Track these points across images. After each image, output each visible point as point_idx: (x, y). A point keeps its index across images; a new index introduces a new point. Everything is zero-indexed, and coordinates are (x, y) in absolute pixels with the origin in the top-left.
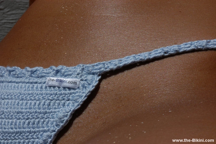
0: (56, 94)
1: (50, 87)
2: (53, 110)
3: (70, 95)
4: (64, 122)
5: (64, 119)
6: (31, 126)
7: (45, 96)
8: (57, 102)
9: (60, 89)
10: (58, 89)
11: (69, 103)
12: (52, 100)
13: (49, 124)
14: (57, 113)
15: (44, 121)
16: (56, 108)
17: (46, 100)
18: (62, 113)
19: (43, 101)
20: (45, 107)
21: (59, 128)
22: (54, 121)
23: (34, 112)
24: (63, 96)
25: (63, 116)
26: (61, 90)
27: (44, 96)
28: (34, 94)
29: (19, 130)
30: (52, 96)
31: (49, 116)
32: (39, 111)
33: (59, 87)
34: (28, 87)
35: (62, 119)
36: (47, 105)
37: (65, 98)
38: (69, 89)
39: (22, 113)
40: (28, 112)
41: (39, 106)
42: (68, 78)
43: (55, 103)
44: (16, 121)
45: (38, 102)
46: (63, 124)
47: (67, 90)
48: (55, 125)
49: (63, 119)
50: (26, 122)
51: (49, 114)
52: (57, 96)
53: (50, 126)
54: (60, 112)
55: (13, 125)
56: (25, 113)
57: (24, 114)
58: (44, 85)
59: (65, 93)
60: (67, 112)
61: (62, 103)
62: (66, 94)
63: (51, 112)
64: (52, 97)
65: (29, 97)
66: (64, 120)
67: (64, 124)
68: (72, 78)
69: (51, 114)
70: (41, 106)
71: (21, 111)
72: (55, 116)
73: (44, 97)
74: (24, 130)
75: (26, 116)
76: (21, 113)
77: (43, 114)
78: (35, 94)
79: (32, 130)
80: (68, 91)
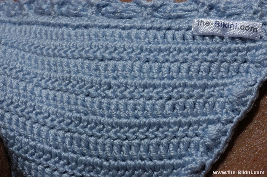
0: (219, 51)
1: (203, 36)
2: (220, 82)
3: (247, 53)
4: (248, 103)
5: (247, 97)
6: (179, 112)
7: (198, 55)
8: (222, 65)
9: (224, 40)
10: (220, 41)
11: (248, 67)
12: (213, 62)
13: (217, 109)
14: (230, 87)
15: (205, 102)
16: (224, 78)
17: (201, 62)
18: (240, 86)
19: (197, 63)
20: (202, 76)
21: (238, 114)
22: (227, 103)
23: (181, 85)
24: (233, 53)
25: (245, 92)
26: (227, 43)
27: (195, 53)
28: (172, 50)
29: (155, 119)
30: (211, 55)
31: (213, 93)
32: (192, 82)
33: (222, 38)
34: (155, 37)
35: (243, 99)
36: (205, 71)
37: (238, 57)
38: (243, 40)
39: (155, 87)
40: (169, 85)
41: (188, 73)
42: (234, 19)
43: (219, 67)
44: (144, 103)
45: (185, 66)
46: (246, 108)
47: (238, 42)
48: (230, 110)
49: (245, 99)
50: (168, 104)
51: (212, 89)
52: (221, 54)
53: (218, 111)
54: (237, 84)
55: (139, 110)
56: (161, 86)
57: (160, 89)
58: (189, 33)
59: (236, 48)
60: (251, 86)
61: (235, 67)
62: (239, 51)
63: (217, 85)
64: (213, 57)
65: (162, 56)
66: (247, 101)
67: (249, 108)
68: (244, 19)
69: (217, 88)
70: (192, 73)
71: (152, 83)
72: (225, 92)
73: (194, 56)
74: (167, 120)
75: (165, 93)
76: (151, 87)
77: (200, 90)
78: (175, 49)
79: (184, 120)
80: (241, 46)
